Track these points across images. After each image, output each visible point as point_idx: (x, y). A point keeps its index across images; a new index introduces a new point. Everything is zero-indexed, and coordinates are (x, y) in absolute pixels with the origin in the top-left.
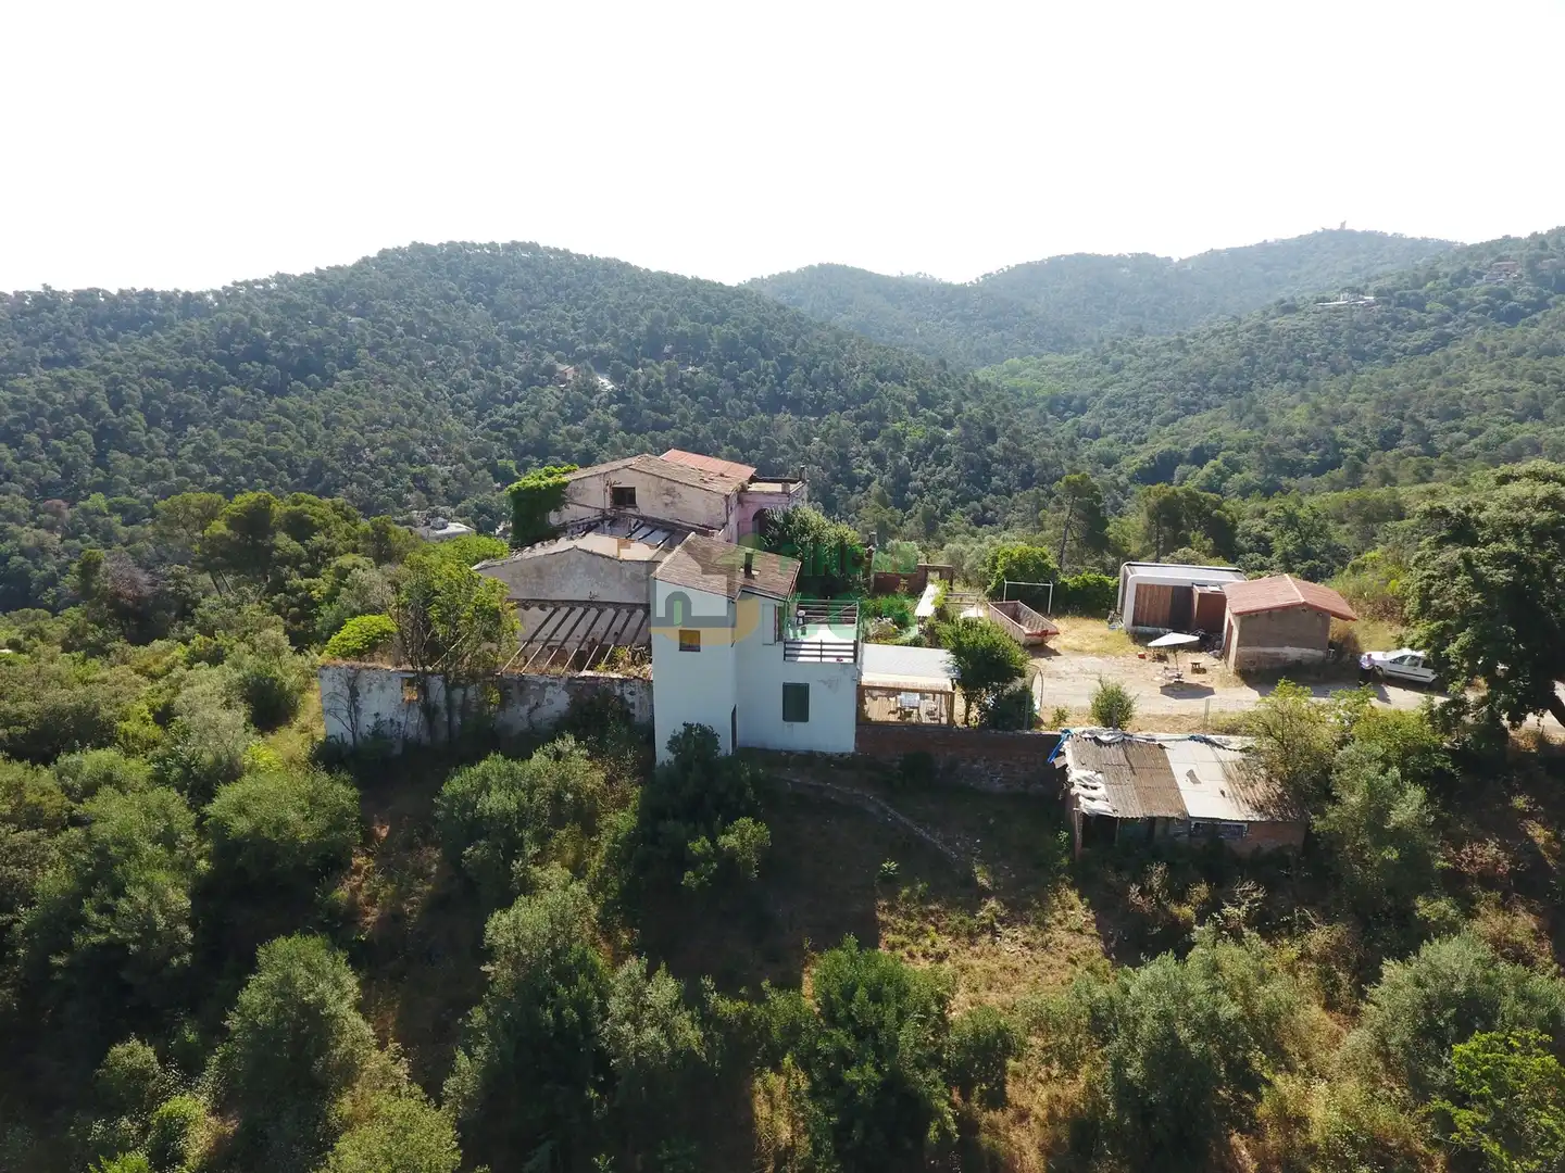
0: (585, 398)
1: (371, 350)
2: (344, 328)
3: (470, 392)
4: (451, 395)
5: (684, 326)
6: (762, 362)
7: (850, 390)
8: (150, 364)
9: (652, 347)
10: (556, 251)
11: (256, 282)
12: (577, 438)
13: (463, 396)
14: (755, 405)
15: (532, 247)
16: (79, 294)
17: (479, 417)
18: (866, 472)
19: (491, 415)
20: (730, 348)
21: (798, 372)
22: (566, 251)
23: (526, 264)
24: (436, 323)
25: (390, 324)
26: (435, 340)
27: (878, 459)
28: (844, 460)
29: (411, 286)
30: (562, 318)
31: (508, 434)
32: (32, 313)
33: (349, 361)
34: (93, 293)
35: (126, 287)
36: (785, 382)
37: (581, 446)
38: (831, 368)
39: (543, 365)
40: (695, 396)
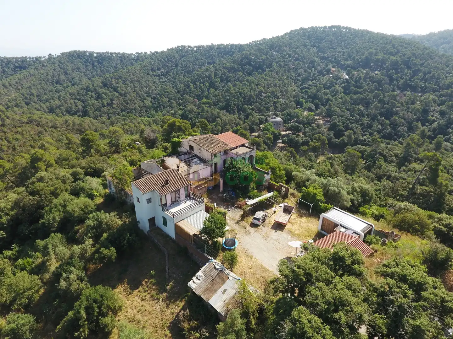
0: (334, 81)
1: (277, 62)
2: (272, 56)
3: (301, 76)
4: (296, 77)
5: (380, 56)
6: (406, 71)
7: (441, 84)
8: (224, 65)
9: (366, 64)
10: (346, 28)
11: (257, 41)
12: (326, 94)
13: (299, 78)
14: (396, 87)
15: (339, 27)
16: (218, 45)
17: (301, 85)
18: (434, 118)
19: (305, 84)
20: (395, 65)
21: (421, 75)
22: (350, 28)
23: (334, 33)
24: (298, 55)
25: (284, 55)
26: (297, 59)
27: (442, 113)
28: (425, 112)
29: (295, 42)
30: (339, 52)
31: (306, 91)
32: (208, 51)
33: (270, 66)
34: (222, 44)
35: (228, 43)
36: (412, 79)
37: (326, 97)
38: (436, 74)
39: (326, 68)
40: (373, 82)
